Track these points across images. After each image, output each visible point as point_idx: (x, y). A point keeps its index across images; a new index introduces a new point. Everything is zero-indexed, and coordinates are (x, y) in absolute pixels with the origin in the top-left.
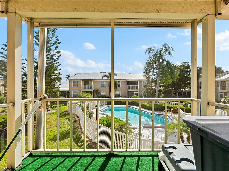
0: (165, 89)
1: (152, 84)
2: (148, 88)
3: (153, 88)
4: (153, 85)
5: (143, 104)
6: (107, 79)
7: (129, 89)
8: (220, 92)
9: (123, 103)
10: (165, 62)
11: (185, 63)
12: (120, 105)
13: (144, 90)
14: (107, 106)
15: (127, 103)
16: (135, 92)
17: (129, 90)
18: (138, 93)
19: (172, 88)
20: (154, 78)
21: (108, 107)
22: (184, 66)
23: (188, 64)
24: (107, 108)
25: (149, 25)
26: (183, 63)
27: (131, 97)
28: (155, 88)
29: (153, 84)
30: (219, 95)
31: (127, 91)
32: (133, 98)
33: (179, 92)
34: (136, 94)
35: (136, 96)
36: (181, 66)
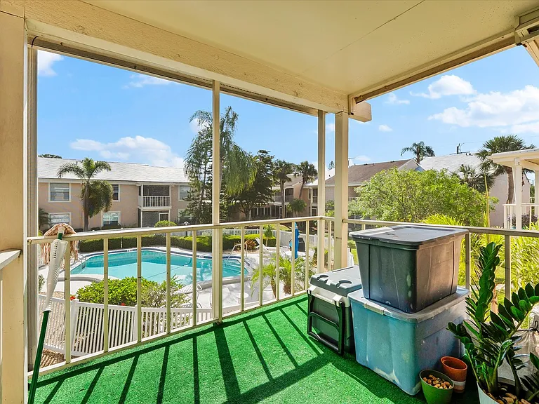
0: (228, 203)
1: (203, 192)
2: (193, 202)
3: (206, 201)
4: (205, 196)
5: (186, 239)
6: (76, 177)
7: (144, 206)
8: (313, 207)
9: (130, 243)
10: (231, 147)
11: (264, 152)
12: (124, 248)
13: (183, 206)
14: (85, 255)
15: (139, 242)
16: (161, 212)
17: (143, 209)
18: (169, 214)
19: (241, 200)
20: (206, 179)
21: (87, 258)
22: (262, 158)
23: (269, 154)
24: (83, 261)
25: (267, 100)
26: (261, 151)
27: (152, 226)
28: (210, 201)
29: (205, 193)
30: (311, 211)
31: (139, 210)
32: (158, 226)
33: (252, 210)
34: (164, 217)
35: (166, 222)
36: (257, 157)
